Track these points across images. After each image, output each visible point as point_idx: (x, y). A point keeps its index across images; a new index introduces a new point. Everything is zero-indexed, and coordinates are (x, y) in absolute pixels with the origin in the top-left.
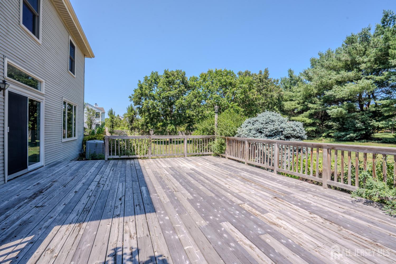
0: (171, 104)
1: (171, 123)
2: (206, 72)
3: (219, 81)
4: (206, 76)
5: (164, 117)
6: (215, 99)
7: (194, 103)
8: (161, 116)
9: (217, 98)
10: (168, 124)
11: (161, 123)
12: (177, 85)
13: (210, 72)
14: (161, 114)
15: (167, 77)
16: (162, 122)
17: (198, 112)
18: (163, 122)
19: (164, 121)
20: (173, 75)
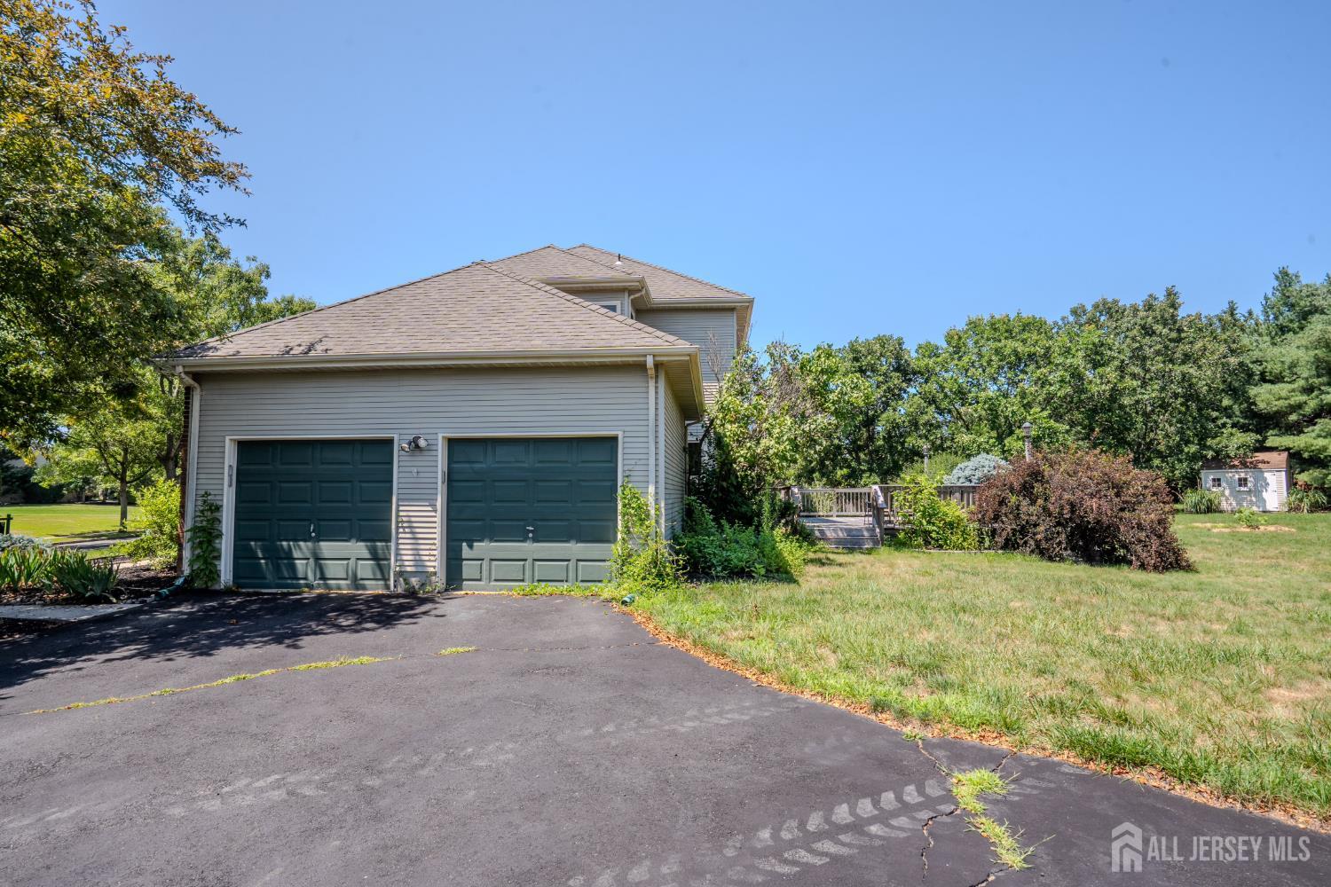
0: (870, 422)
1: (871, 470)
2: (961, 325)
3: (997, 352)
4: (960, 338)
5: (851, 455)
6: (985, 403)
7: (926, 418)
8: (846, 451)
9: (990, 399)
10: (864, 471)
11: (845, 471)
12: (880, 375)
13: (974, 325)
14: (845, 448)
15: (856, 359)
16: (847, 467)
17: (942, 438)
18: (849, 467)
19: (853, 464)
20: (870, 352)
